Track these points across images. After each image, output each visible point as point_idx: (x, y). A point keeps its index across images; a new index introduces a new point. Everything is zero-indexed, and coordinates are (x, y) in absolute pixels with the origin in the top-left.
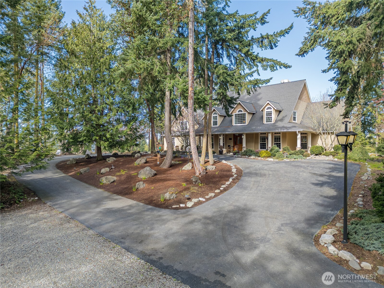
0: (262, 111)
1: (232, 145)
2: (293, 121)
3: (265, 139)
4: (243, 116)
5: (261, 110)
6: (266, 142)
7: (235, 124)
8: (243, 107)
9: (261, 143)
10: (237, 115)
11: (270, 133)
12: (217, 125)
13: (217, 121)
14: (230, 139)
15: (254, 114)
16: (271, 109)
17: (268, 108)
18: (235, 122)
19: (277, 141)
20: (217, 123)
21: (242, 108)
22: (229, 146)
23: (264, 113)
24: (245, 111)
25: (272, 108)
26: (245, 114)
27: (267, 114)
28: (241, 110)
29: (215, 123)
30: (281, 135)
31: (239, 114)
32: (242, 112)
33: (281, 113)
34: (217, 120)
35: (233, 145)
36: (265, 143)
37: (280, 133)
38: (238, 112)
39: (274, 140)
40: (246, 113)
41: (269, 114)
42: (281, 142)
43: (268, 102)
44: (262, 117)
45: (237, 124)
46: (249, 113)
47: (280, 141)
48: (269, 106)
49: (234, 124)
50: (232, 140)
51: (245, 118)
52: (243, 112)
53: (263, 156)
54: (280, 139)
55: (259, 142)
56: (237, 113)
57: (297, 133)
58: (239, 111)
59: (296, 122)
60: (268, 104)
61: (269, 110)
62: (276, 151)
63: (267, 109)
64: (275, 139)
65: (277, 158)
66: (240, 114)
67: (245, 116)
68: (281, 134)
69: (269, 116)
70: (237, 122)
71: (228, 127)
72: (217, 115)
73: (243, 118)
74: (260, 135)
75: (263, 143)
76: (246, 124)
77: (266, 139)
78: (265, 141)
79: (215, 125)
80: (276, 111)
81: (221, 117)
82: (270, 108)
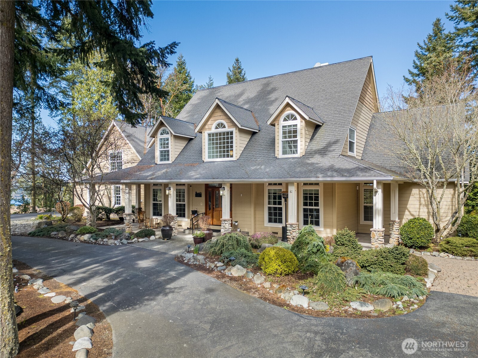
0: (273, 125)
1: (202, 209)
2: (350, 153)
3: (280, 198)
4: (228, 138)
5: (269, 123)
6: (283, 206)
7: (209, 157)
8: (226, 115)
9: (270, 208)
10: (213, 134)
11: (292, 183)
12: (168, 159)
13: (168, 151)
14: (198, 195)
15: (254, 133)
16: (295, 119)
17: (288, 116)
18: (209, 153)
19: (311, 204)
20: (168, 155)
21: (224, 117)
22: (194, 212)
23: (276, 130)
24: (230, 124)
25: (298, 117)
26: (232, 133)
27: (284, 133)
28: (222, 124)
29: (165, 155)
30: (321, 189)
31: (217, 134)
32: (224, 127)
33: (321, 131)
34: (170, 149)
35: (204, 211)
36: (281, 209)
37: (317, 184)
38: (216, 128)
39: (302, 201)
40: (234, 129)
41: (290, 132)
42: (321, 207)
43: (287, 100)
44: (273, 143)
45: (213, 157)
46: (241, 131)
47: (317, 204)
48: (289, 111)
49: (206, 158)
50: (203, 198)
51: (232, 142)
52: (227, 129)
53: (269, 270)
54: (317, 198)
55: (266, 206)
56: (213, 130)
57: (375, 186)
58: (218, 125)
59: (354, 154)
60: (288, 105)
61: (291, 122)
62: (315, 250)
63: (285, 120)
64: (305, 198)
65: (324, 293)
66: (220, 134)
67: (232, 138)
68: (321, 185)
69: (290, 137)
70: (213, 152)
71: (192, 166)
72: (168, 136)
73: (228, 143)
74: (267, 188)
75: (275, 209)
76: (234, 159)
77: (283, 200)
78: (280, 203)
79: (165, 160)
80: (308, 123)
81: (177, 141)
82: (292, 116)
